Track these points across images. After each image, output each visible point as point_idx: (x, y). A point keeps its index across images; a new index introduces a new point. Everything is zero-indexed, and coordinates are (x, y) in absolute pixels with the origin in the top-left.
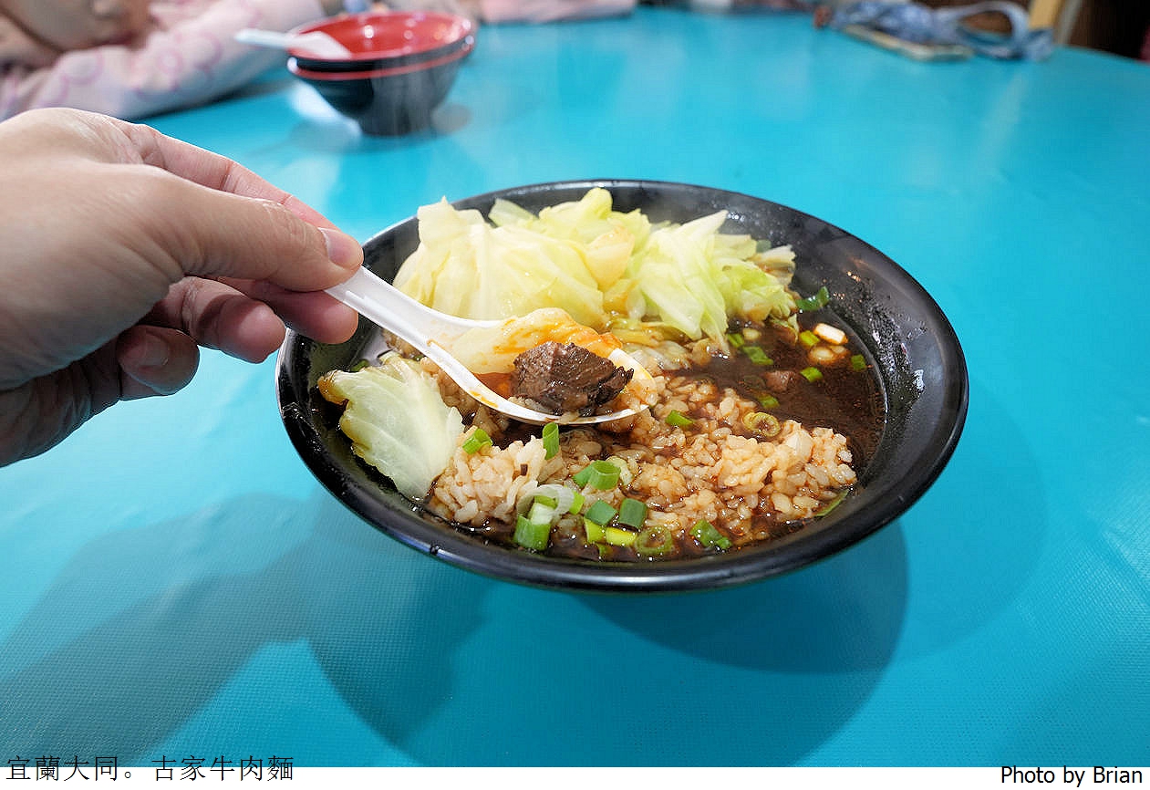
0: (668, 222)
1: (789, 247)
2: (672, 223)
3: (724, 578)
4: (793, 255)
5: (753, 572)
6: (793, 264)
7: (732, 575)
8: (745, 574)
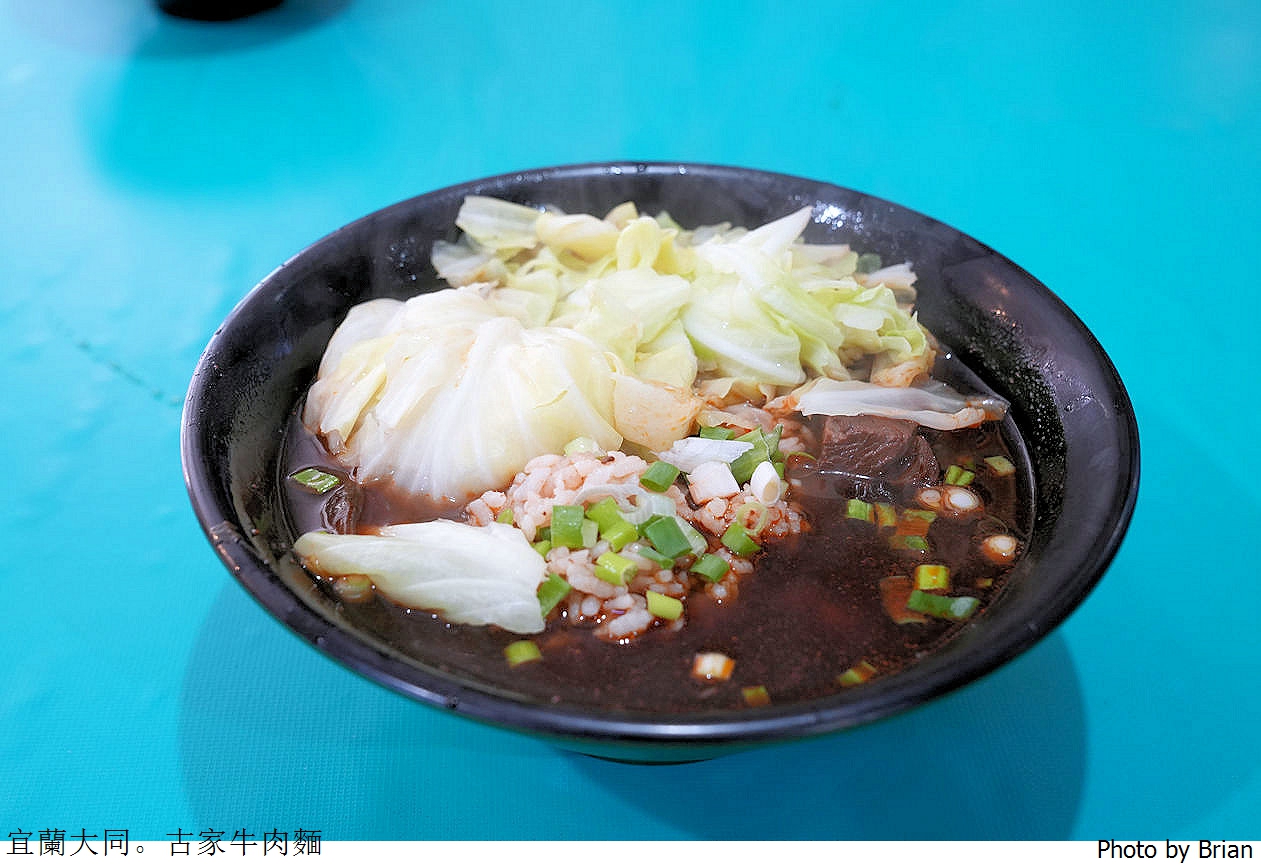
0: (727, 225)
1: (907, 265)
2: (733, 227)
3: (809, 725)
4: (913, 278)
5: (846, 717)
6: (914, 292)
7: (819, 722)
8: (834, 720)
